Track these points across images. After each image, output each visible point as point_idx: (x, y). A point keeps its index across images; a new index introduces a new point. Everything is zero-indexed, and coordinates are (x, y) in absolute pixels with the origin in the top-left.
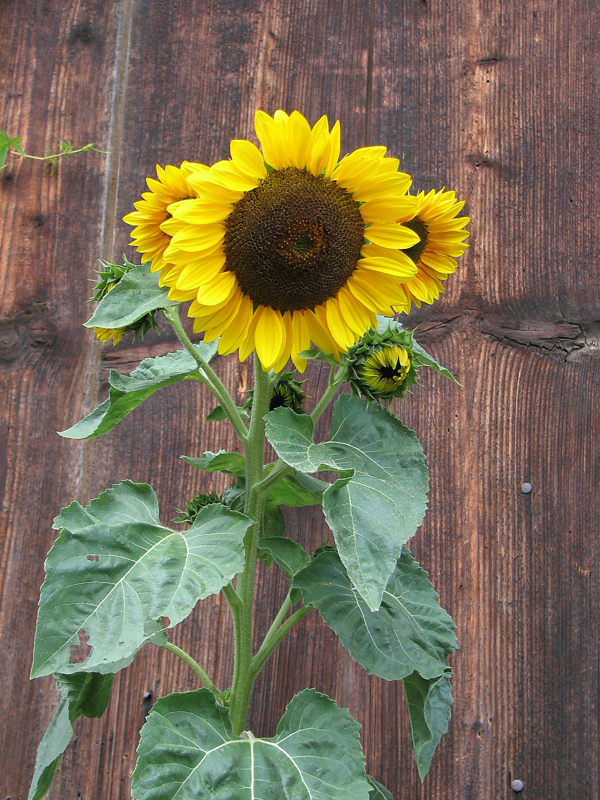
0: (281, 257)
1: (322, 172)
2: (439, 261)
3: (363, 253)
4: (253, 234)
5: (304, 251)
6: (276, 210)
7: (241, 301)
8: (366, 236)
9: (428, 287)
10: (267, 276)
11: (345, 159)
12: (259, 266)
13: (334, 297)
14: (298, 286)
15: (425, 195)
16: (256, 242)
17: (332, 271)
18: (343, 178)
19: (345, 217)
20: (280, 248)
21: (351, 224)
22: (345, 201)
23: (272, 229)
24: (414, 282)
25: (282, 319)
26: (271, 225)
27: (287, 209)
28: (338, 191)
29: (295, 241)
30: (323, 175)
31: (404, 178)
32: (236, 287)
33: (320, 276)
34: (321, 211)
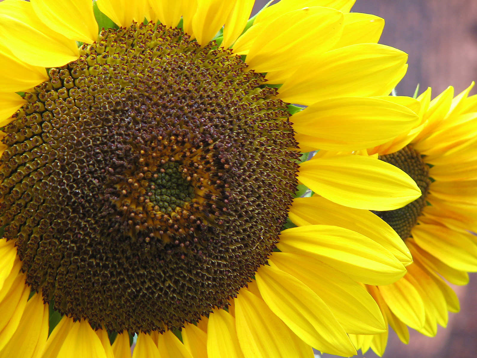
0: (121, 213)
1: (216, 36)
2: (451, 244)
3: (293, 216)
4: (62, 160)
5: (170, 203)
6: (115, 111)
7: (24, 304)
8: (302, 179)
9: (427, 298)
10: (86, 252)
11: (266, 11)
12: (71, 230)
13: (226, 308)
14: (151, 280)
15: (434, 96)
16: (67, 178)
17: (227, 250)
18: (260, 52)
19: (261, 135)
20: (117, 194)
21: (273, 151)
22: (262, 101)
23: (104, 152)
24: (397, 287)
25: (110, 348)
26: (103, 143)
27: (138, 111)
28: (248, 78)
29: (151, 180)
30: (217, 43)
31: (394, 58)
32: (16, 274)
33: (200, 260)
34: (211, 119)
